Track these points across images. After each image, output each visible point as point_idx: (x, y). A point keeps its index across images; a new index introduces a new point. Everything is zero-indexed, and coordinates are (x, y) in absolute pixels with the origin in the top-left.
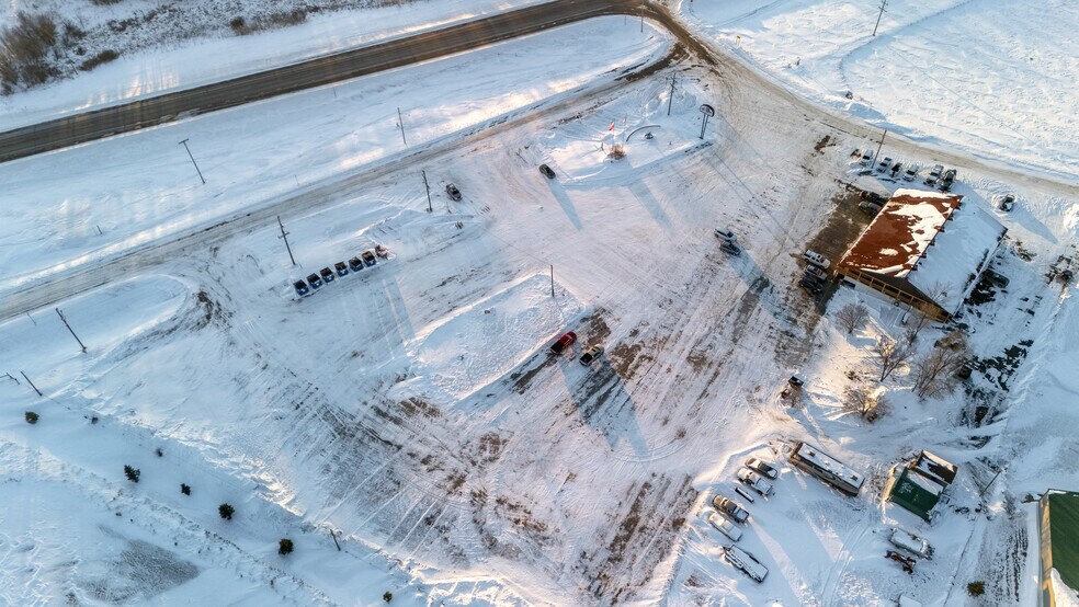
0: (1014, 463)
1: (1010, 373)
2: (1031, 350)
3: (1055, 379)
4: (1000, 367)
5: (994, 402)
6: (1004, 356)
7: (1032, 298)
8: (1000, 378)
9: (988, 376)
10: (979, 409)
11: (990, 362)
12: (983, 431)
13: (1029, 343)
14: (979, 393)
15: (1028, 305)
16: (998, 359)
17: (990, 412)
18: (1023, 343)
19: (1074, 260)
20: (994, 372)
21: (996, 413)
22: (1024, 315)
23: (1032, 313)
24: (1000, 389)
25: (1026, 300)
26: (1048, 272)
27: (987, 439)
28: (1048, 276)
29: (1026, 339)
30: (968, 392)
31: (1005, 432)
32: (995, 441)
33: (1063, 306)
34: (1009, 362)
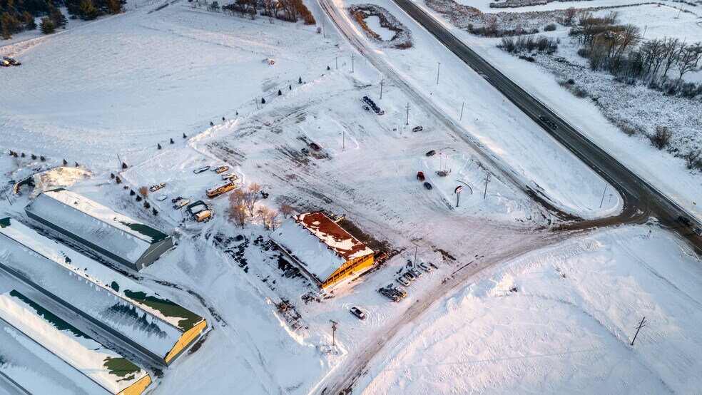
0: (193, 245)
1: (233, 256)
2: (242, 270)
3: (223, 274)
4: (238, 254)
5: (221, 245)
6: (243, 258)
7: (274, 286)
8: (232, 251)
9: (235, 248)
10: (221, 240)
11: (242, 251)
12: (211, 238)
13: (246, 270)
14: (229, 241)
15: (270, 281)
16: (243, 255)
17: (218, 243)
18: (247, 268)
19: (295, 321)
20: (237, 250)
21: (216, 244)
22: (265, 277)
23: (264, 281)
24: (226, 249)
25: (274, 282)
26: (290, 303)
27: (207, 239)
28: (288, 301)
29: (249, 270)
30: (231, 238)
31: (206, 244)
32: (204, 240)
33: (262, 297)
34: (239, 258)
